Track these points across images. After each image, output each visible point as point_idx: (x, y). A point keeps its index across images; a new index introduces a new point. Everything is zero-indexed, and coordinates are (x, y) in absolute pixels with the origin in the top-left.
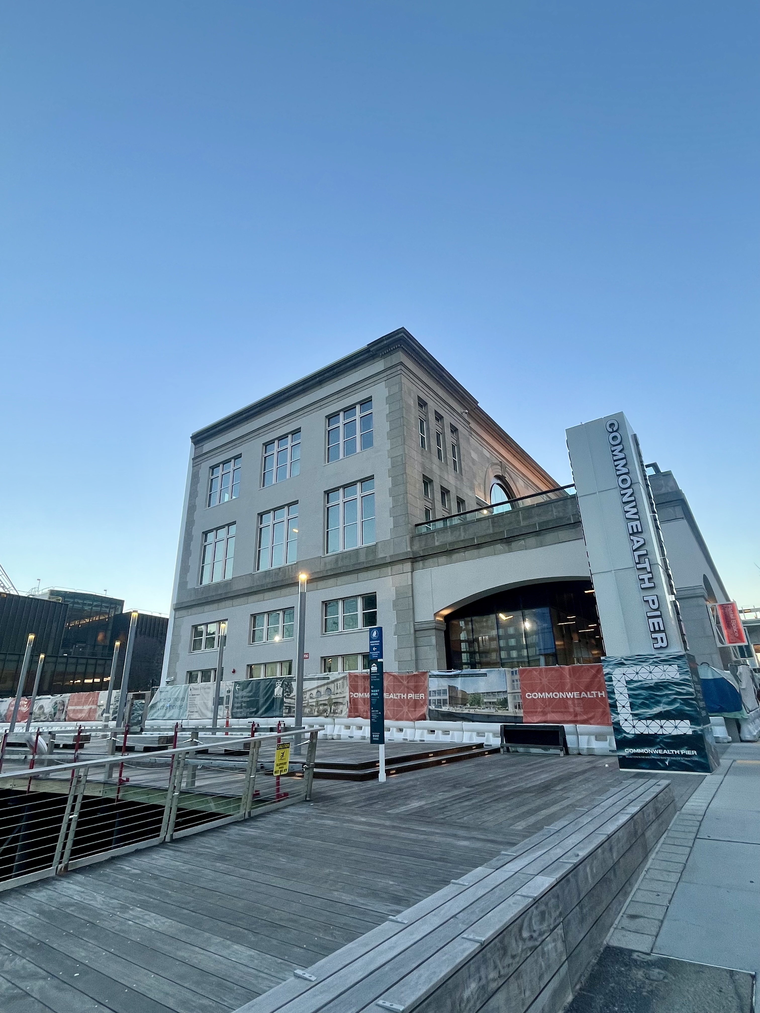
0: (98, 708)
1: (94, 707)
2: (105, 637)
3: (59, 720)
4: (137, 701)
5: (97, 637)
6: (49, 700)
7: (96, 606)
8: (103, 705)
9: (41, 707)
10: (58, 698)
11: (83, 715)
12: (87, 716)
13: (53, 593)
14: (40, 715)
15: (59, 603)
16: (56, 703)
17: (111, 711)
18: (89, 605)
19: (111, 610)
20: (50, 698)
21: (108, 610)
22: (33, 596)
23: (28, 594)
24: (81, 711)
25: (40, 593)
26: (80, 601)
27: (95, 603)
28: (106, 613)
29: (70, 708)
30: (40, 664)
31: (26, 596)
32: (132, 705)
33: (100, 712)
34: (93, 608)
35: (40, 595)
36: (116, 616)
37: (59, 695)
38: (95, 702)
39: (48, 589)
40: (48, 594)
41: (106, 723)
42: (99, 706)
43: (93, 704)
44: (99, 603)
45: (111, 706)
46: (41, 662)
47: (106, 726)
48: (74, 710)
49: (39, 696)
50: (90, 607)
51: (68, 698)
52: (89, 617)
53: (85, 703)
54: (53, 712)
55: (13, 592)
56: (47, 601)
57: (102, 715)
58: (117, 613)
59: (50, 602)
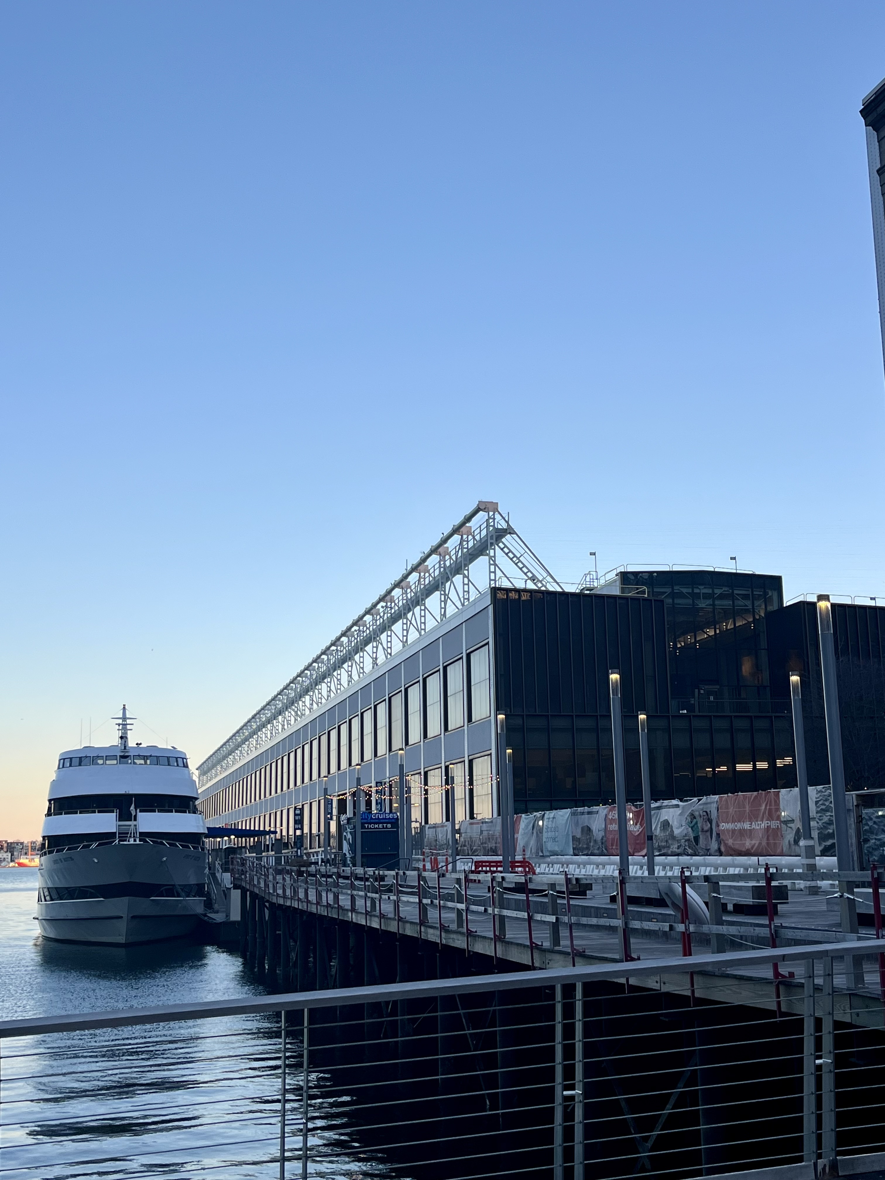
0: (783, 826)
1: (774, 824)
2: (757, 667)
3: (707, 853)
4: (870, 810)
5: (739, 668)
6: (678, 811)
7: (722, 597)
8: (792, 821)
9: (666, 825)
10: (695, 804)
11: (755, 842)
12: (764, 843)
13: (626, 577)
14: (667, 841)
15: (645, 600)
16: (693, 816)
17: (815, 834)
18: (706, 596)
19: (756, 603)
20: (677, 806)
21: (748, 603)
22: (590, 590)
23: (581, 588)
24: (750, 833)
25: (602, 581)
26: (684, 590)
27: (718, 591)
28: (747, 611)
29: (724, 826)
30: (642, 734)
31: (578, 591)
32: (860, 819)
33: (790, 836)
34: (717, 602)
35: (603, 587)
36: (769, 615)
37: (695, 799)
38: (773, 813)
39: (614, 573)
40: (618, 583)
41: (810, 861)
42: (786, 822)
43: (770, 817)
44: (725, 590)
45: (813, 824)
46: (643, 730)
47: (812, 867)
48: (734, 831)
49: (656, 800)
50: (710, 602)
51: (715, 805)
52: (713, 624)
53: (754, 817)
54: (692, 836)
55: (552, 587)
56: (620, 597)
57: (796, 842)
58: (770, 608)
59: (626, 598)
